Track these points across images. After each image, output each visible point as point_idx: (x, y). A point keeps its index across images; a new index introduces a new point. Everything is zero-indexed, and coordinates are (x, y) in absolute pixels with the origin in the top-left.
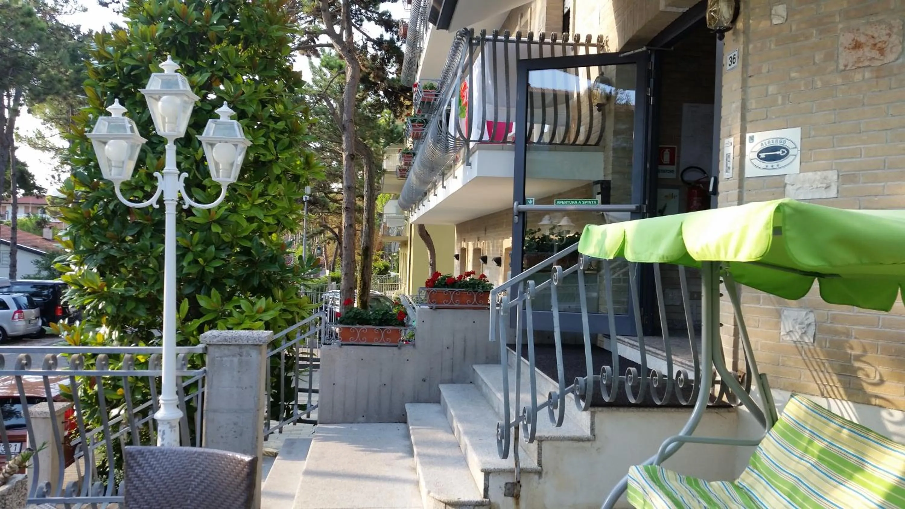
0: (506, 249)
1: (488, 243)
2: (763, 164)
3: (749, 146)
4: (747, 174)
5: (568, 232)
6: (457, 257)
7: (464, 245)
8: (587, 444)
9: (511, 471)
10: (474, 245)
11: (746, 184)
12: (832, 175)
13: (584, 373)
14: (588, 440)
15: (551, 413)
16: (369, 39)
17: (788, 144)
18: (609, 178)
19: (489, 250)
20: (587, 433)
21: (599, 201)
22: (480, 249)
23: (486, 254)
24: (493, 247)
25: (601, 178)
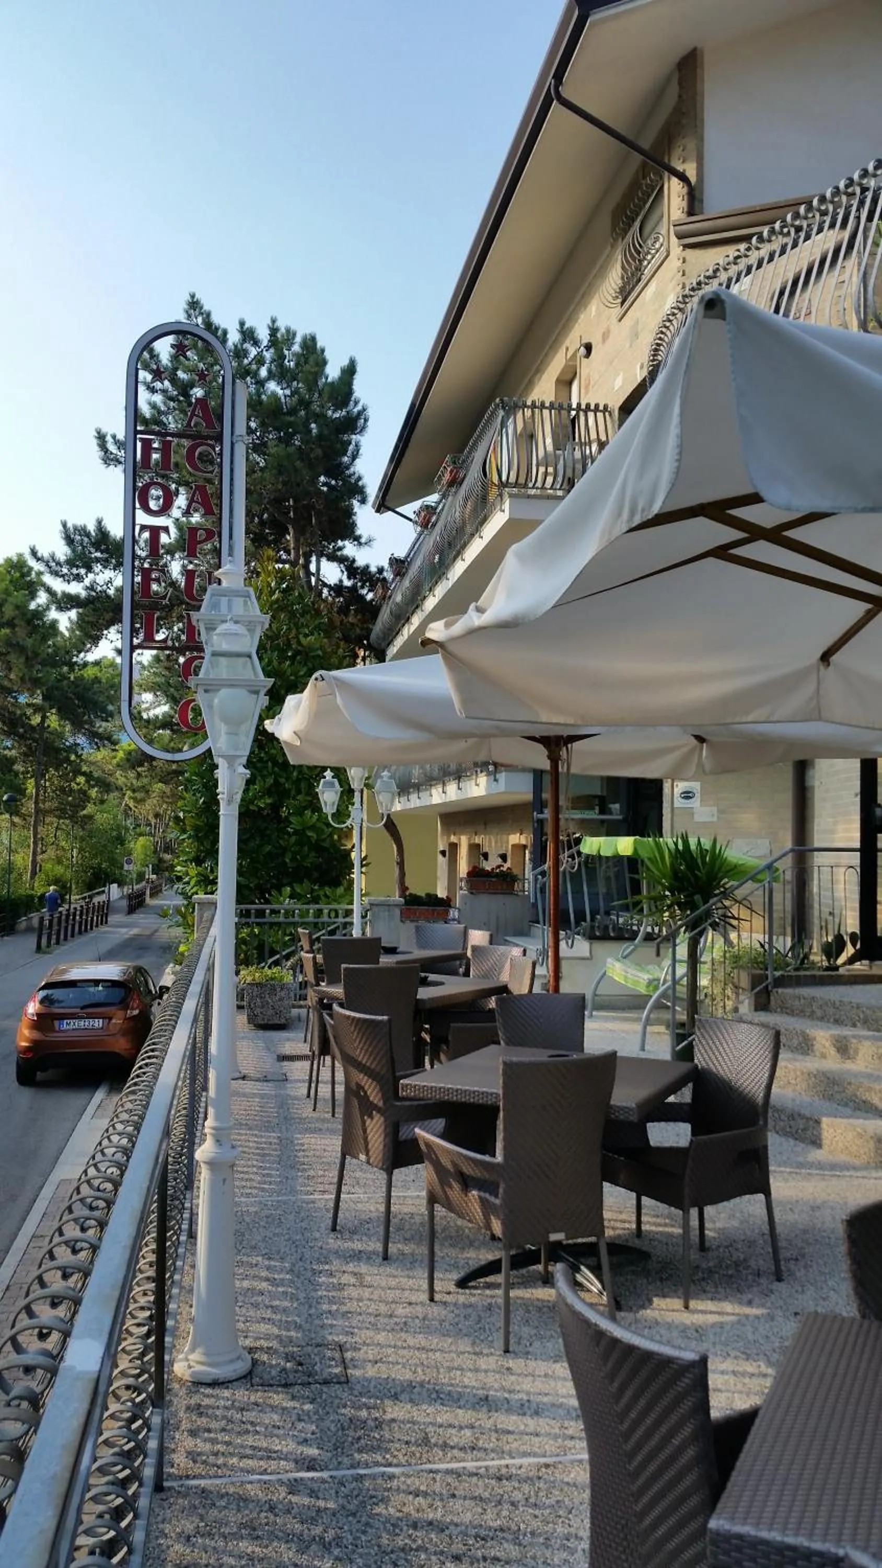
0: (513, 846)
1: (490, 839)
2: (683, 801)
3: (676, 790)
4: (675, 806)
5: (574, 833)
6: (443, 853)
7: (453, 839)
8: (588, 962)
9: (545, 976)
10: (469, 839)
11: (676, 812)
12: (715, 809)
13: (585, 921)
14: (588, 959)
15: (567, 943)
16: (325, 585)
17: (695, 791)
18: (605, 794)
19: (490, 846)
20: (588, 954)
21: (597, 811)
22: (479, 845)
23: (486, 849)
24: (496, 842)
25: (599, 794)
